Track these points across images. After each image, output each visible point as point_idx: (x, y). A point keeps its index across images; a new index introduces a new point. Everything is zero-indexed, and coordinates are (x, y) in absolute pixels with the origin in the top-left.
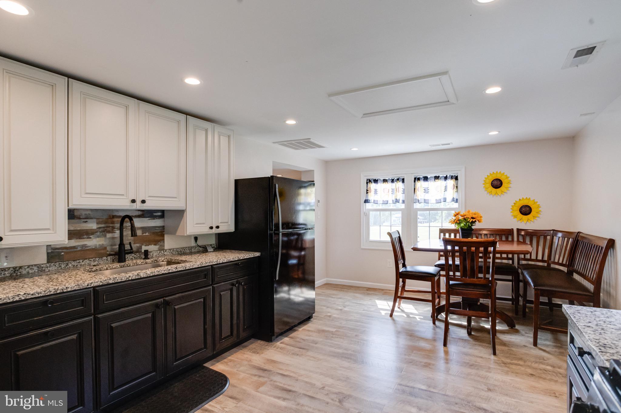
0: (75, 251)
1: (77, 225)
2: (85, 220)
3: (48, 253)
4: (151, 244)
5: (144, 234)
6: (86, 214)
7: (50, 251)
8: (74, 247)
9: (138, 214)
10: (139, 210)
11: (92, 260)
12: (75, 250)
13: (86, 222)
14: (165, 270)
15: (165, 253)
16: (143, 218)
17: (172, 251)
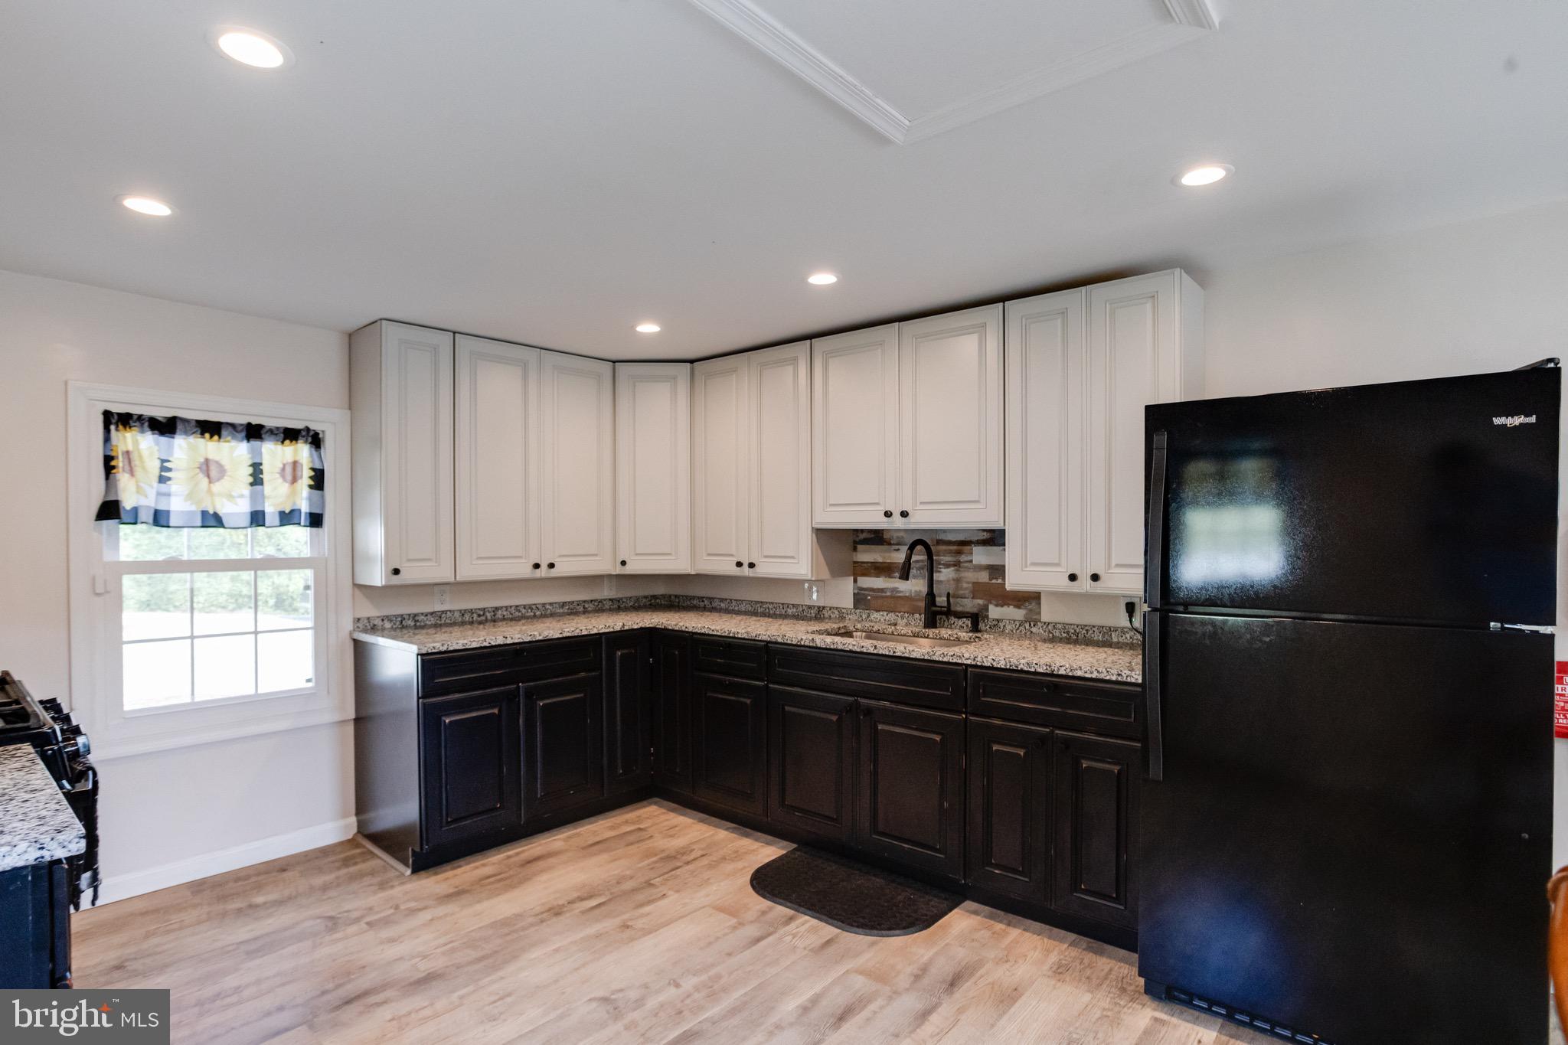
0: (882, 597)
1: (887, 555)
2: (897, 547)
3: (854, 594)
4: (1008, 605)
5: (994, 581)
6: (898, 537)
7: (856, 591)
8: (882, 590)
9: (982, 538)
10: (984, 530)
11: (899, 615)
12: (884, 594)
13: (898, 550)
14: (854, 645)
15: (1034, 630)
16: (991, 546)
17: (1050, 627)
